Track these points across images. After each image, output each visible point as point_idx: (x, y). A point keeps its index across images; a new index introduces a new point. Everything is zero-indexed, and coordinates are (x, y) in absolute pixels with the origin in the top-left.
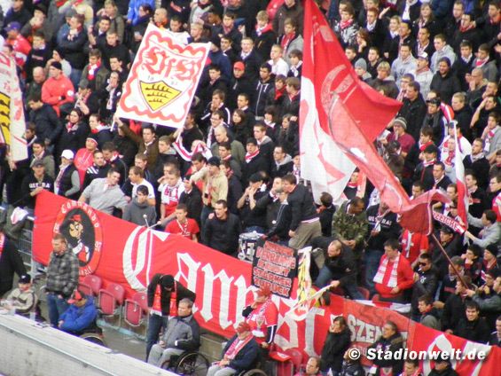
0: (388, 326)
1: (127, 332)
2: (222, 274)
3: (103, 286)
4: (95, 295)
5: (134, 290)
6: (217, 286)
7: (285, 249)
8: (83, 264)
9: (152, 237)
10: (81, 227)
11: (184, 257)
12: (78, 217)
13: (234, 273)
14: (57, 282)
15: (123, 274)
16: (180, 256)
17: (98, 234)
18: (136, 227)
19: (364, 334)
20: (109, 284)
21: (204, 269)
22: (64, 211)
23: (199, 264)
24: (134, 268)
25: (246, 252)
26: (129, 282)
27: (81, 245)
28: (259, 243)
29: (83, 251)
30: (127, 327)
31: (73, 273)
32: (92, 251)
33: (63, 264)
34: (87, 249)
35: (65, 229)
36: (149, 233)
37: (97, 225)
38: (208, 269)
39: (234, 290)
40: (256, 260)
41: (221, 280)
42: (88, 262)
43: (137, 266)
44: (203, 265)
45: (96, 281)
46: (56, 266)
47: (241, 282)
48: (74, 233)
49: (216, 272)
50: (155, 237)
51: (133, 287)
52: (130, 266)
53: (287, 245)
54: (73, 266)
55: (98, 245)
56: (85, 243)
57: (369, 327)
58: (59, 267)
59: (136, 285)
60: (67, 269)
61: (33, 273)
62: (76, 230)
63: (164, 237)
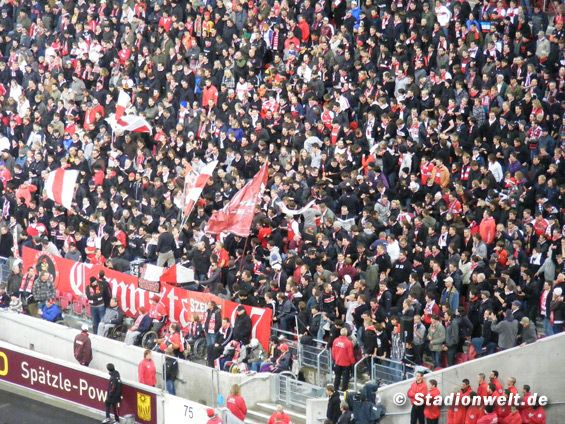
1: (76, 317)
2: (122, 284)
3: (61, 294)
5: (77, 295)
9: (84, 267)
10: (47, 265)
12: (45, 260)
13: (128, 283)
15: (71, 288)
17: (56, 268)
19: (199, 308)
20: (64, 293)
22: (37, 258)
24: (76, 284)
25: (134, 271)
26: (75, 292)
28: (141, 265)
30: (75, 314)
32: (54, 276)
34: (52, 276)
35: (39, 267)
36: (82, 265)
37: (55, 263)
39: (128, 292)
40: (140, 274)
41: (122, 286)
42: (53, 282)
43: (78, 282)
47: (132, 287)
48: (44, 268)
49: (118, 282)
50: (86, 267)
52: (74, 283)
55: (57, 273)
56: (50, 273)
57: (202, 304)
59: (78, 292)
62: (45, 266)
63: (90, 266)
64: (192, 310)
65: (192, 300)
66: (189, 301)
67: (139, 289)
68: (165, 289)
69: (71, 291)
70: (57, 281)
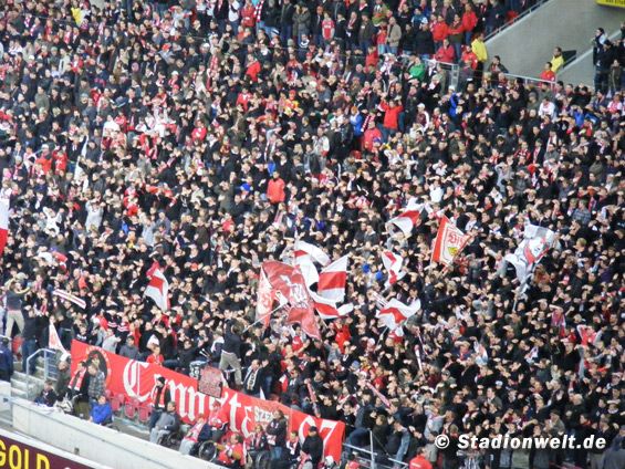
0: (277, 412)
1: (127, 421)
2: (181, 386)
3: (112, 395)
6: (178, 393)
7: (216, 370)
9: (139, 366)
10: (99, 361)
12: (96, 355)
13: (187, 385)
17: (108, 365)
19: (264, 417)
20: (115, 393)
22: (88, 353)
24: (130, 384)
25: (194, 372)
26: (128, 392)
28: (202, 367)
30: (126, 418)
32: (106, 374)
36: (137, 364)
37: (107, 360)
39: (187, 395)
40: (200, 377)
41: (180, 389)
43: (132, 382)
47: (191, 390)
49: (177, 384)
50: (141, 366)
52: (128, 383)
53: (217, 367)
55: (109, 371)
57: (267, 413)
59: (131, 393)
63: (146, 365)
64: (257, 420)
65: (256, 408)
66: (253, 409)
67: (198, 393)
68: (227, 395)
69: (124, 392)
70: (108, 379)
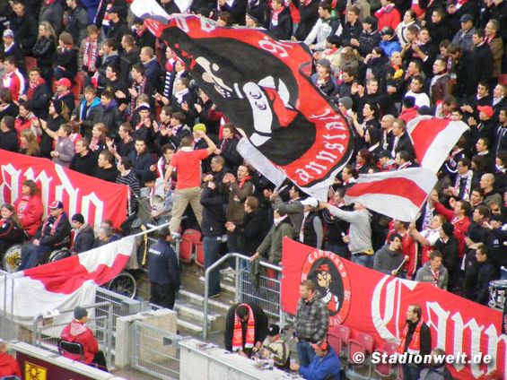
2: (473, 323)
3: (351, 336)
4: (344, 345)
5: (384, 340)
6: (467, 334)
8: (333, 313)
9: (400, 286)
10: (329, 277)
11: (433, 306)
12: (326, 267)
13: (483, 322)
14: (308, 330)
15: (372, 323)
16: (429, 304)
17: (346, 284)
18: (383, 276)
20: (357, 334)
21: (453, 318)
22: (311, 261)
23: (449, 313)
24: (382, 317)
25: (497, 300)
26: (379, 331)
27: (329, 295)
29: (332, 300)
30: (378, 376)
31: (323, 320)
32: (341, 299)
33: (313, 311)
34: (336, 298)
36: (397, 282)
37: (344, 275)
38: (457, 317)
39: (484, 339)
41: (471, 328)
42: (337, 312)
43: (386, 315)
44: (452, 314)
45: (345, 331)
46: (305, 314)
48: (323, 283)
49: (465, 321)
50: (403, 286)
51: (383, 336)
52: (379, 316)
54: (323, 313)
55: (347, 294)
56: (334, 293)
58: (309, 314)
59: (385, 334)
60: (317, 316)
61: (281, 324)
62: (324, 280)
63: (411, 285)
67: (504, 336)
69: (372, 331)
70: (345, 309)
